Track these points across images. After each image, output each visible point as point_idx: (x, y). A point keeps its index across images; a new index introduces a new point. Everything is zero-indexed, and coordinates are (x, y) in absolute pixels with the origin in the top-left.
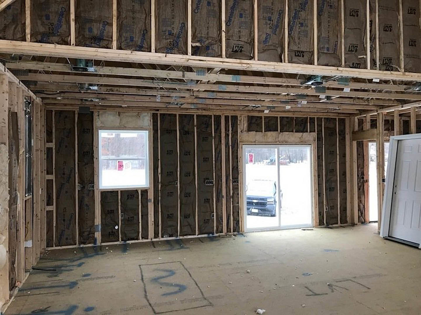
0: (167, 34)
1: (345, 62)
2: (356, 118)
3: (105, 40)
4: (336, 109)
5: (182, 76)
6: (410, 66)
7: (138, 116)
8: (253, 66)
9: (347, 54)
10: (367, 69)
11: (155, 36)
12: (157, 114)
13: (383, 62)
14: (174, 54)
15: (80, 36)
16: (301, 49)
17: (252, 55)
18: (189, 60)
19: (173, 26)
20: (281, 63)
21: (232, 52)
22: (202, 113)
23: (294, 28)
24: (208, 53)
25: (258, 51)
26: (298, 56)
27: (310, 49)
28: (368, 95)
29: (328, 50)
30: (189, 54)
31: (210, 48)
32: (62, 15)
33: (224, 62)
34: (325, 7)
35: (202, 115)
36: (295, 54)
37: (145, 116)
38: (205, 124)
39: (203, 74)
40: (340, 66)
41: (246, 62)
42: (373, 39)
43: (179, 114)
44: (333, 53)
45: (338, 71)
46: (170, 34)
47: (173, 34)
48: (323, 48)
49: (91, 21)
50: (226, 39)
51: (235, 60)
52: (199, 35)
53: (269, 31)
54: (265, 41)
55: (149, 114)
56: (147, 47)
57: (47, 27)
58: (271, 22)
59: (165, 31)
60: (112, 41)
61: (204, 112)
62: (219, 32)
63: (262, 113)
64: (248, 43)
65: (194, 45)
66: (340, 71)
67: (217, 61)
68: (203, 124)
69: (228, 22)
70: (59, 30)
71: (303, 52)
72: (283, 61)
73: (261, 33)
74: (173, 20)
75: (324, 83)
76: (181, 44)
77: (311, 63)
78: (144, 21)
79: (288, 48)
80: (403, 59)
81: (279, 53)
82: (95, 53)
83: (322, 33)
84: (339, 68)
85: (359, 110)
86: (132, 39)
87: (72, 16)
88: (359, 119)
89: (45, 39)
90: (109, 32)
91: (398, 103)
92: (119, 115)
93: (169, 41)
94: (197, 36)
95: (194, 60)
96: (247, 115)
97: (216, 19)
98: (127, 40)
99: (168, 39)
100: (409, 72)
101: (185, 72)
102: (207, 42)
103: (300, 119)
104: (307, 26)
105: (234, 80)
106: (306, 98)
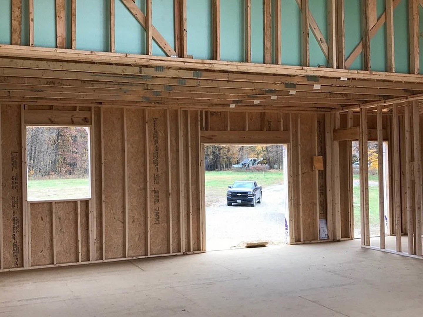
2: (338, 112)
5: (139, 71)
8: (215, 66)
10: (333, 68)
12: (100, 107)
18: (150, 60)
28: (343, 90)
30: (149, 53)
39: (161, 69)
41: (208, 62)
45: (302, 71)
61: (157, 105)
63: (228, 107)
66: (305, 70)
67: (178, 61)
82: (54, 54)
84: (304, 67)
85: (341, 104)
87: (31, 16)
88: (341, 115)
91: (380, 98)
95: (155, 60)
101: (142, 68)
105: (195, 77)
106: (275, 93)
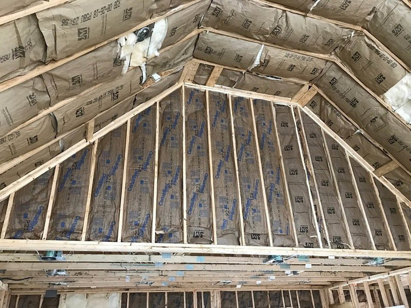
0: (133, 224)
1: (299, 242)
2: (329, 289)
3: (76, 233)
4: (306, 282)
5: (148, 259)
6: (359, 243)
7: (107, 297)
8: (213, 249)
9: (300, 234)
10: (320, 248)
11: (123, 227)
12: (127, 293)
13: (334, 241)
14: (139, 242)
15: (52, 230)
16: (256, 232)
17: (212, 240)
18: (153, 247)
19: (139, 217)
20: (239, 246)
21: (194, 237)
22: (173, 290)
23: (248, 214)
24: (171, 240)
25: (217, 235)
26: (254, 238)
27: (264, 232)
28: (332, 268)
29: (281, 232)
30: (152, 242)
31: (173, 235)
32: (39, 213)
33: (186, 247)
34: (273, 196)
35: (173, 292)
36: (252, 237)
37: (114, 296)
38: (177, 302)
39: (168, 256)
40: (294, 246)
41: (206, 247)
42: (319, 220)
43: (149, 293)
44: (286, 234)
45: (293, 251)
46: (137, 225)
47: (139, 224)
48: (277, 230)
49: (65, 217)
50: (187, 227)
51: (196, 245)
52: (163, 224)
53: (226, 217)
54: (223, 226)
55: (119, 294)
56: (114, 237)
57: (24, 224)
58: (227, 209)
59: (132, 222)
60: (82, 234)
61: (175, 289)
62: (181, 220)
63: (235, 288)
64: (208, 229)
65: (158, 233)
66: (295, 251)
67: (179, 247)
68: (174, 302)
69: (189, 212)
70: (34, 226)
71: (259, 235)
72: (241, 244)
73: (218, 220)
74: (140, 212)
75: (284, 261)
76: (146, 233)
77: (267, 244)
78: (113, 214)
79: (245, 231)
80: (351, 237)
81: (237, 237)
82: (65, 246)
83: (274, 217)
84: (294, 248)
85: (330, 281)
86: (100, 230)
87: (49, 213)
88: (332, 291)
89: (18, 235)
90: (80, 226)
91: (365, 275)
92: (87, 298)
93: (135, 230)
94: (161, 225)
95: (158, 247)
96: (219, 291)
97: (178, 210)
98: (96, 232)
99: (134, 229)
100: (360, 249)
101: (151, 256)
102: (170, 230)
103: (274, 293)
104: (260, 212)
105: (199, 261)
106: (273, 273)
